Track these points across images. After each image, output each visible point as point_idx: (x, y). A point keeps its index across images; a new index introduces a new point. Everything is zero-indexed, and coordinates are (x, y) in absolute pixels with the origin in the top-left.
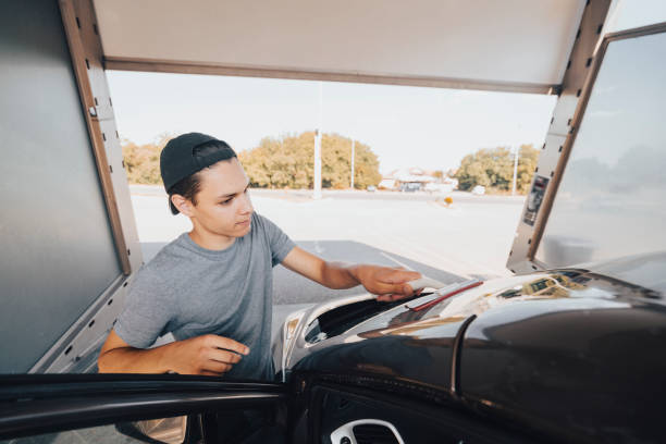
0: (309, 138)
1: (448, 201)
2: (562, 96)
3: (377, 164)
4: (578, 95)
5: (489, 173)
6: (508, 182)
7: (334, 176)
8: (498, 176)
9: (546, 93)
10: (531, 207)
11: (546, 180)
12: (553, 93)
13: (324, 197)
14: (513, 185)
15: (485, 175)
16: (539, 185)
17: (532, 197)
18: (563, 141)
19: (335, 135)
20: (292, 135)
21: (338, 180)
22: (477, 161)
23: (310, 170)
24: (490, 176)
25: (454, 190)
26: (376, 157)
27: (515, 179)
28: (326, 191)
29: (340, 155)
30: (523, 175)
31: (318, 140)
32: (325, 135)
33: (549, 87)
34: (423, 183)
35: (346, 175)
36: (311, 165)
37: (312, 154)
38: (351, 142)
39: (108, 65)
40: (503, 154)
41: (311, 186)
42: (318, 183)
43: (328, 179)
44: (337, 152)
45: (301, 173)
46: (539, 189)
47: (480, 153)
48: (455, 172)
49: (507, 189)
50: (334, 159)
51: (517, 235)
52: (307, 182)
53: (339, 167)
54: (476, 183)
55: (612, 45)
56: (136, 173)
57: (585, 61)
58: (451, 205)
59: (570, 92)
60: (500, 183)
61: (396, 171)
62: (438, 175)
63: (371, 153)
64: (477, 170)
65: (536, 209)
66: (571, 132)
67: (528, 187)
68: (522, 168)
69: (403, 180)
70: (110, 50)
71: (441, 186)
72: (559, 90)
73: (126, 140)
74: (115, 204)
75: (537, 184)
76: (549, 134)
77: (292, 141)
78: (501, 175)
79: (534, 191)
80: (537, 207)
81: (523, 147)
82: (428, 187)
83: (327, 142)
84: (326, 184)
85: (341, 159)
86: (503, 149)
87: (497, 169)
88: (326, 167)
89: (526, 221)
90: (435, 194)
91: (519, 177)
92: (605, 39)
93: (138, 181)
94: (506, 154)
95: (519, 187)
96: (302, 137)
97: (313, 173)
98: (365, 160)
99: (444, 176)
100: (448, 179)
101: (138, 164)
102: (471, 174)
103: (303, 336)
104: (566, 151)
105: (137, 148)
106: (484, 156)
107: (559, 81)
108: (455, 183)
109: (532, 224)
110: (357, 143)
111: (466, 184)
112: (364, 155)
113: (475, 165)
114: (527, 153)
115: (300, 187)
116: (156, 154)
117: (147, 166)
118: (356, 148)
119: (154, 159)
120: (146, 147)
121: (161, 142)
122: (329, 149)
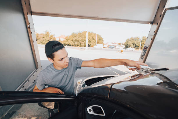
0: (85, 33)
1: (122, 51)
2: (153, 25)
3: (103, 41)
4: (157, 25)
5: (133, 44)
6: (138, 46)
7: (91, 43)
8: (136, 45)
9: (149, 24)
10: (143, 54)
11: (147, 47)
13: (88, 49)
14: (140, 47)
15: (132, 45)
16: (145, 49)
17: (143, 52)
18: (152, 37)
19: (92, 32)
20: (80, 32)
21: (92, 45)
22: (130, 40)
23: (85, 42)
24: (134, 45)
25: (124, 48)
26: (103, 39)
27: (140, 46)
30: (143, 45)
31: (87, 34)
32: (89, 32)
33: (149, 22)
34: (115, 46)
35: (94, 43)
36: (85, 40)
37: (85, 37)
38: (96, 34)
40: (137, 39)
41: (85, 46)
42: (87, 45)
43: (89, 44)
44: (92, 37)
45: (82, 42)
47: (131, 39)
48: (124, 43)
49: (138, 48)
50: (91, 39)
52: (84, 45)
53: (93, 41)
54: (129, 47)
55: (167, 11)
56: (39, 41)
57: (159, 16)
58: (122, 52)
59: (155, 24)
60: (136, 47)
61: (108, 43)
62: (119, 44)
64: (130, 43)
65: (144, 55)
66: (154, 35)
67: (143, 48)
68: (143, 43)
69: (109, 45)
71: (120, 47)
72: (152, 23)
77: (80, 34)
78: (137, 45)
80: (144, 54)
81: (143, 37)
82: (116, 47)
83: (90, 34)
84: (89, 46)
85: (93, 39)
86: (137, 37)
87: (135, 43)
88: (89, 41)
89: (141, 58)
90: (118, 49)
91: (141, 45)
92: (165, 9)
94: (138, 39)
96: (83, 32)
97: (86, 43)
98: (100, 39)
99: (121, 44)
100: (122, 45)
102: (129, 44)
103: (81, 86)
104: (153, 40)
105: (39, 34)
106: (132, 39)
107: (152, 21)
108: (124, 46)
109: (143, 59)
111: (127, 46)
112: (99, 38)
113: (130, 41)
114: (144, 39)
115: (82, 46)
116: (44, 36)
117: (42, 39)
118: (98, 36)
119: (43, 38)
120: (41, 34)
121: (45, 33)
122: (90, 36)
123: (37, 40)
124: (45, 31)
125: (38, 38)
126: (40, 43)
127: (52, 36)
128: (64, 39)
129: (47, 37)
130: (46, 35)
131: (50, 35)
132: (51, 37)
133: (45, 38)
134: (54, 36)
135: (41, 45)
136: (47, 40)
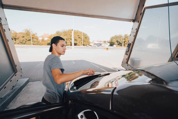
0: (70, 31)
1: (107, 49)
2: (135, 23)
3: (89, 39)
4: (138, 22)
5: (117, 41)
6: (122, 44)
7: (77, 42)
9: (131, 22)
10: (127, 51)
11: (131, 44)
13: (75, 48)
14: (123, 45)
16: (129, 45)
17: (127, 48)
18: (134, 34)
19: (78, 31)
20: (65, 31)
21: (78, 43)
22: (114, 38)
23: (71, 40)
24: (117, 42)
25: (109, 46)
26: (89, 37)
27: (123, 43)
28: (75, 46)
30: (125, 42)
31: (73, 32)
32: (75, 31)
33: (132, 20)
35: (81, 42)
36: (71, 39)
37: (71, 36)
38: (82, 33)
39: (4, 7)
40: (120, 37)
41: (71, 45)
42: (73, 44)
43: (76, 43)
44: (78, 36)
45: (68, 41)
46: (129, 46)
47: (115, 36)
48: (109, 41)
49: (121, 46)
50: (77, 37)
51: (124, 58)
52: (70, 44)
53: (79, 40)
54: (114, 44)
55: (146, 10)
56: (17, 41)
57: (140, 14)
58: (108, 50)
59: (137, 22)
60: (120, 44)
61: (94, 41)
62: (105, 42)
63: (87, 36)
64: (114, 41)
65: (128, 51)
66: (136, 32)
67: (126, 45)
68: (125, 40)
69: (96, 43)
71: (106, 45)
72: (134, 21)
73: (13, 31)
74: (10, 51)
75: (128, 45)
76: (131, 32)
77: (66, 32)
79: (128, 46)
80: (129, 50)
81: (125, 35)
82: (102, 45)
83: (75, 33)
84: (75, 44)
85: (79, 37)
86: (120, 35)
87: (119, 41)
88: (75, 40)
89: (126, 54)
90: (104, 47)
91: (124, 43)
92: (145, 8)
93: (18, 44)
94: (121, 37)
95: (124, 45)
96: (68, 31)
97: (71, 41)
98: (86, 38)
99: (106, 42)
100: (107, 43)
101: (18, 38)
102: (113, 42)
103: (70, 88)
104: (135, 37)
105: (17, 33)
106: (116, 37)
107: (134, 19)
108: (109, 44)
109: (127, 55)
111: (112, 44)
112: (86, 36)
114: (126, 37)
115: (68, 45)
116: (23, 35)
117: (21, 39)
118: (83, 34)
119: (23, 37)
120: (20, 33)
121: (25, 32)
122: (76, 35)
123: (16, 40)
124: (25, 30)
125: (16, 38)
126: (20, 43)
127: (33, 35)
128: (48, 38)
129: (28, 36)
130: (26, 34)
131: (31, 34)
132: (33, 37)
133: (26, 38)
134: (35, 35)
135: (21, 45)
136: (28, 39)
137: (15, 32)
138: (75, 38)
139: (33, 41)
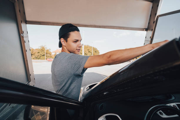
3: (99, 53)
4: (152, 30)
12: (145, 31)
18: (149, 42)
19: (88, 45)
26: (99, 51)
29: (89, 51)
31: (83, 47)
32: (85, 45)
33: (144, 29)
38: (92, 47)
39: (27, 22)
44: (88, 50)
53: (89, 54)
55: (159, 18)
57: (153, 22)
59: (150, 30)
63: (97, 50)
66: (151, 40)
70: (28, 19)
72: (147, 30)
76: (145, 41)
83: (85, 47)
92: (157, 17)
98: (96, 52)
107: (147, 28)
110: (93, 48)
116: (39, 51)
117: (37, 54)
118: (93, 49)
119: (39, 53)
120: (36, 49)
121: (40, 48)
122: (86, 49)
123: (32, 55)
124: (41, 46)
125: (33, 53)
126: (35, 58)
127: (47, 51)
129: (43, 52)
130: (42, 50)
131: (46, 50)
132: (47, 52)
133: (41, 53)
134: (49, 51)
135: (35, 60)
136: (42, 55)
137: (32, 49)
138: (85, 53)
139: (47, 56)
